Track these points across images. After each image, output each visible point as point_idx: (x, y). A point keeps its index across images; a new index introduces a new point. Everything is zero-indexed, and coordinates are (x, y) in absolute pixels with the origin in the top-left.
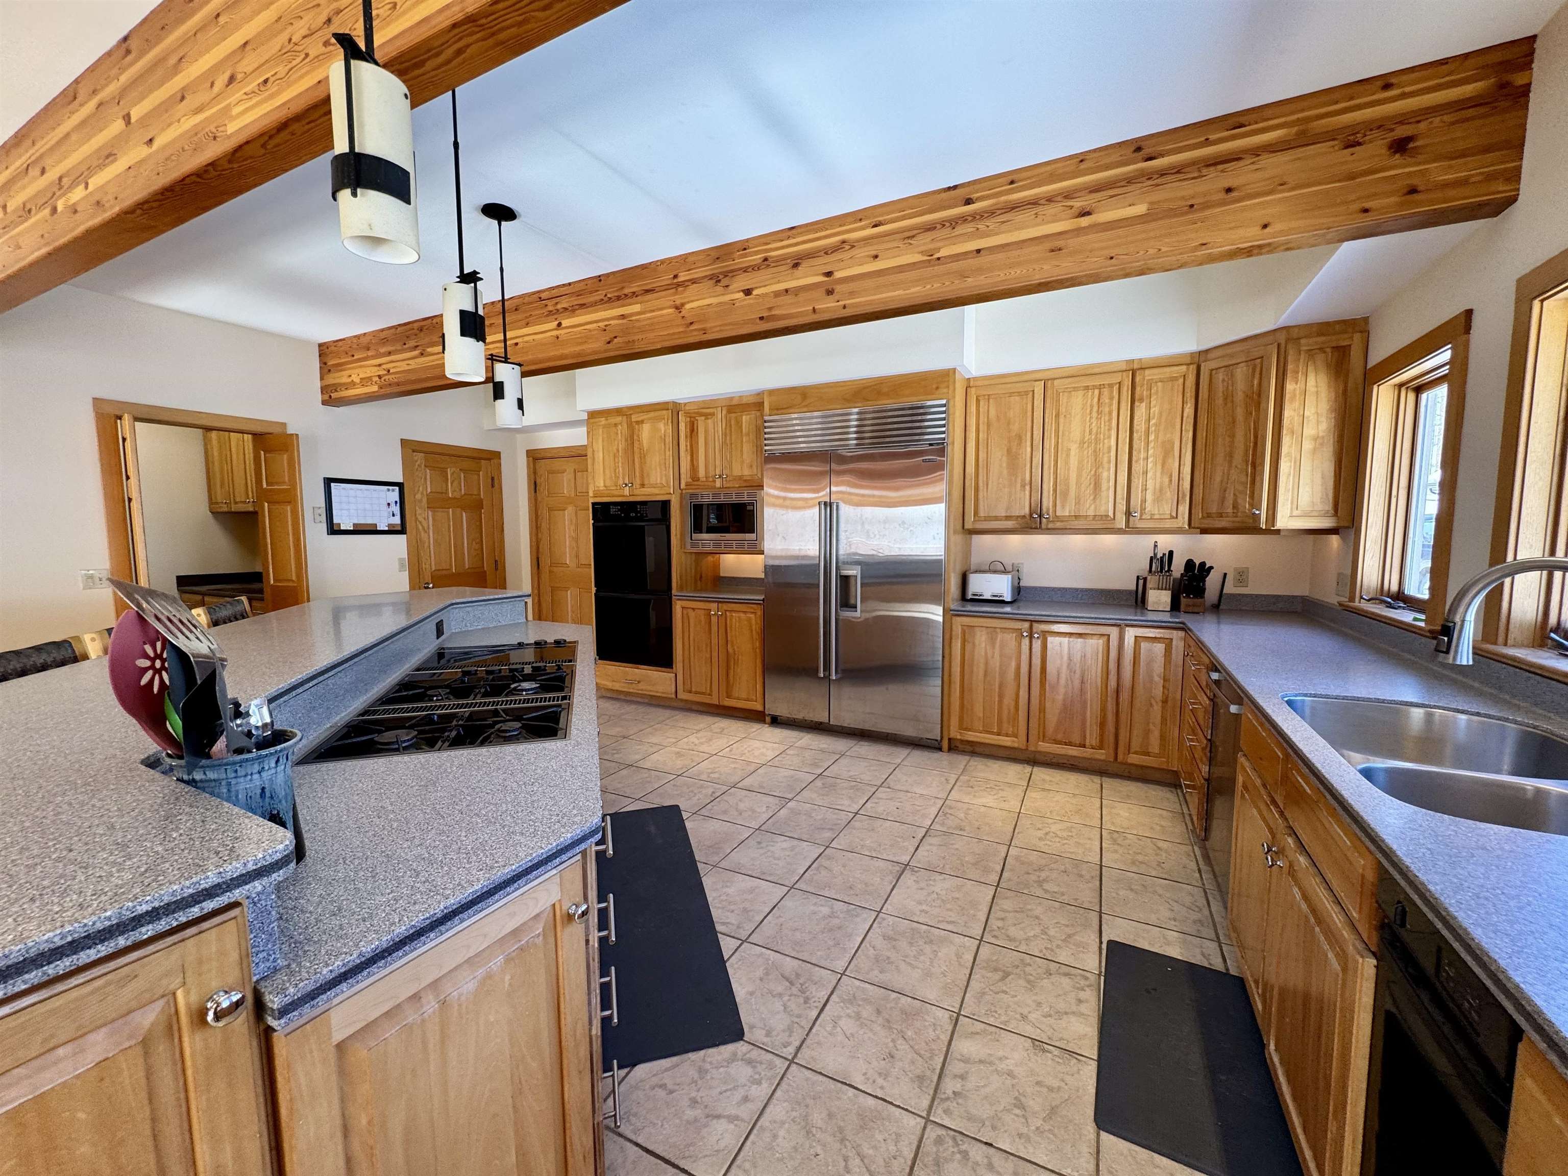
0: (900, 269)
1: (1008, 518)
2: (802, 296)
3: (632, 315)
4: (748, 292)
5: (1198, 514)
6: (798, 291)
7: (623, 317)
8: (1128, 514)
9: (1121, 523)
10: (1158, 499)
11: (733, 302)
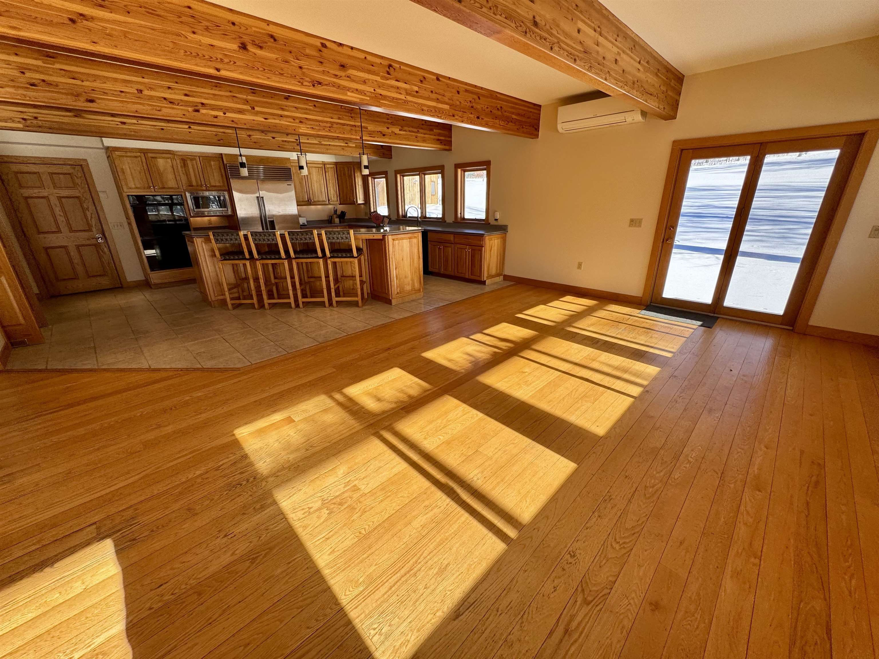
0: (313, 144)
1: (303, 201)
2: (290, 144)
3: (228, 133)
4: (273, 138)
5: (342, 200)
6: (288, 142)
7: (224, 133)
8: (329, 200)
9: (327, 203)
10: (334, 197)
11: (269, 140)
